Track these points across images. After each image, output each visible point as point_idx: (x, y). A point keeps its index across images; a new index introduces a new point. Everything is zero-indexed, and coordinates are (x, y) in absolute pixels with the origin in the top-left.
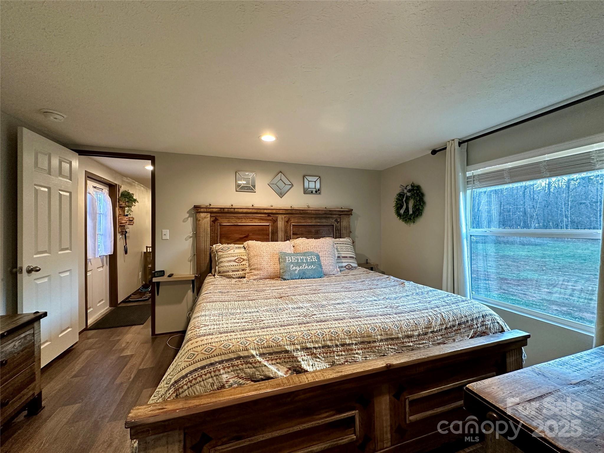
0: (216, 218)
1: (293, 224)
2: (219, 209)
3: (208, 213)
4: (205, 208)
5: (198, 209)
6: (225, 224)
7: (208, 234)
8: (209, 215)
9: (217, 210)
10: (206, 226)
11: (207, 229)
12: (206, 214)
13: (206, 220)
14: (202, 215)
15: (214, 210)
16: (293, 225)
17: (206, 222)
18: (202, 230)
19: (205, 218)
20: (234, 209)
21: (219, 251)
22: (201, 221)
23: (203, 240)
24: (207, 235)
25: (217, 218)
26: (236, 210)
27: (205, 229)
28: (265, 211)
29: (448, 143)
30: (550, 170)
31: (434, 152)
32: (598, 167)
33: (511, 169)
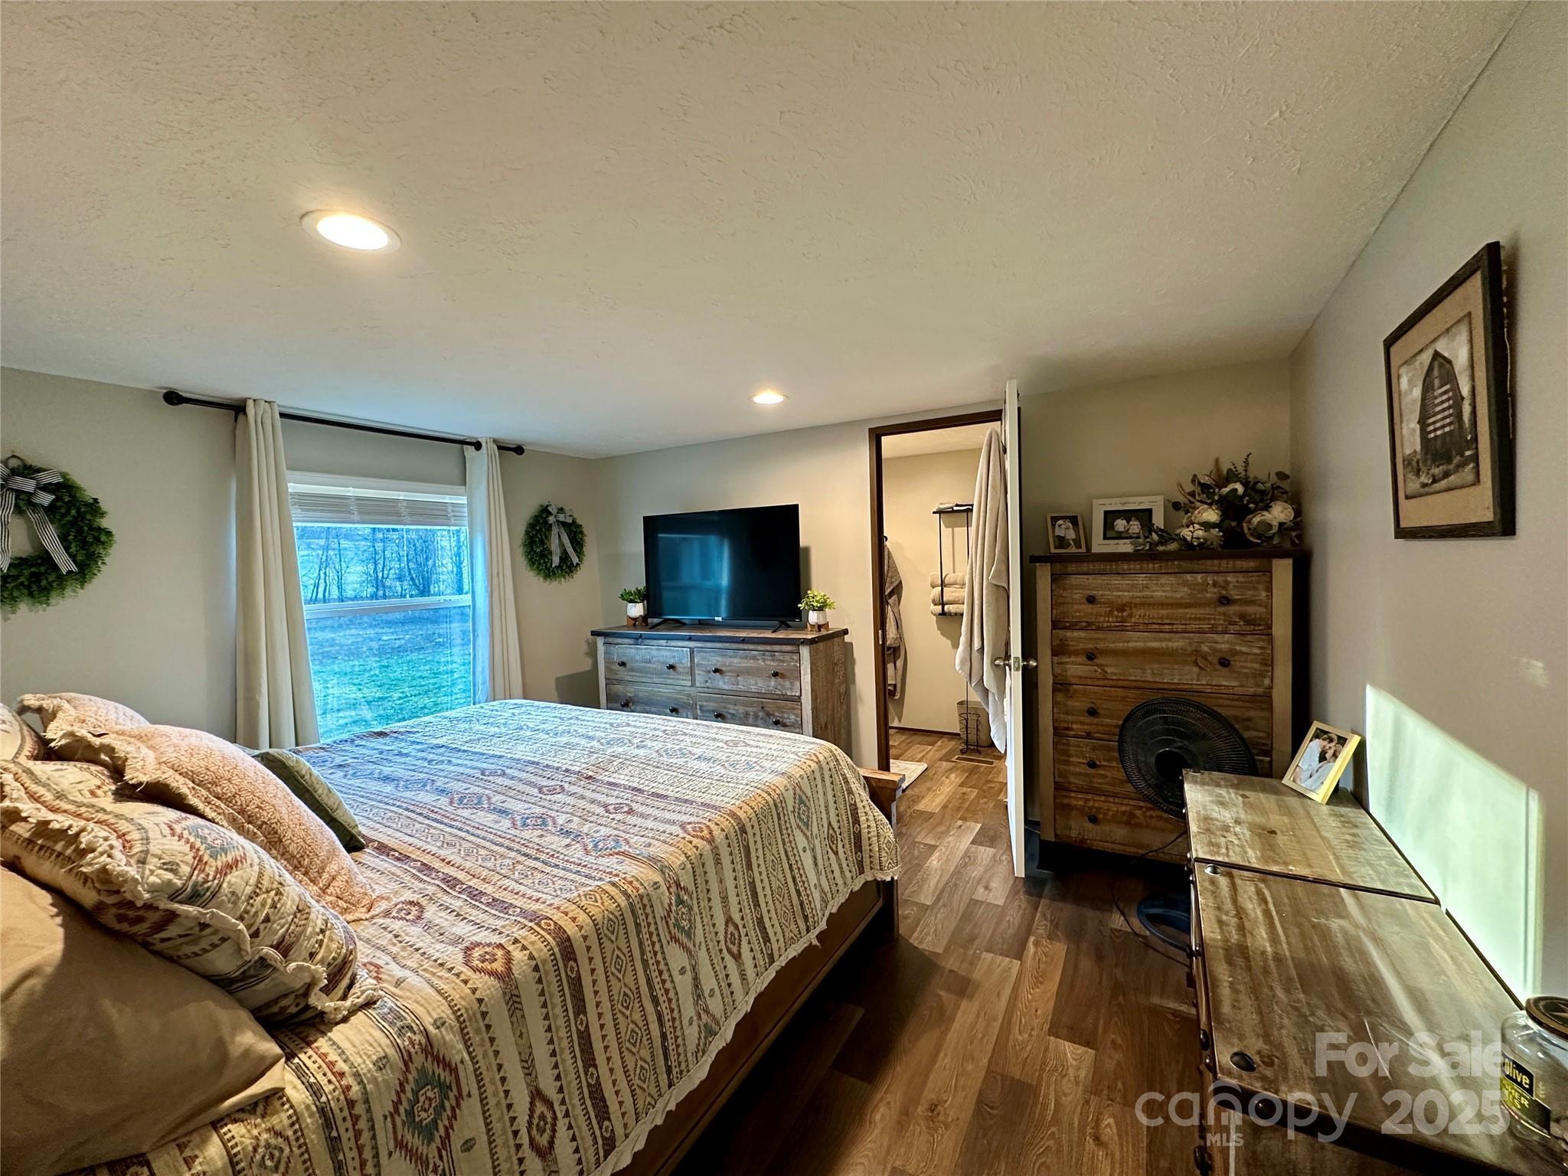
21: (222, 872)
29: (250, 403)
30: (411, 514)
31: (173, 398)
32: (453, 522)
33: (358, 499)
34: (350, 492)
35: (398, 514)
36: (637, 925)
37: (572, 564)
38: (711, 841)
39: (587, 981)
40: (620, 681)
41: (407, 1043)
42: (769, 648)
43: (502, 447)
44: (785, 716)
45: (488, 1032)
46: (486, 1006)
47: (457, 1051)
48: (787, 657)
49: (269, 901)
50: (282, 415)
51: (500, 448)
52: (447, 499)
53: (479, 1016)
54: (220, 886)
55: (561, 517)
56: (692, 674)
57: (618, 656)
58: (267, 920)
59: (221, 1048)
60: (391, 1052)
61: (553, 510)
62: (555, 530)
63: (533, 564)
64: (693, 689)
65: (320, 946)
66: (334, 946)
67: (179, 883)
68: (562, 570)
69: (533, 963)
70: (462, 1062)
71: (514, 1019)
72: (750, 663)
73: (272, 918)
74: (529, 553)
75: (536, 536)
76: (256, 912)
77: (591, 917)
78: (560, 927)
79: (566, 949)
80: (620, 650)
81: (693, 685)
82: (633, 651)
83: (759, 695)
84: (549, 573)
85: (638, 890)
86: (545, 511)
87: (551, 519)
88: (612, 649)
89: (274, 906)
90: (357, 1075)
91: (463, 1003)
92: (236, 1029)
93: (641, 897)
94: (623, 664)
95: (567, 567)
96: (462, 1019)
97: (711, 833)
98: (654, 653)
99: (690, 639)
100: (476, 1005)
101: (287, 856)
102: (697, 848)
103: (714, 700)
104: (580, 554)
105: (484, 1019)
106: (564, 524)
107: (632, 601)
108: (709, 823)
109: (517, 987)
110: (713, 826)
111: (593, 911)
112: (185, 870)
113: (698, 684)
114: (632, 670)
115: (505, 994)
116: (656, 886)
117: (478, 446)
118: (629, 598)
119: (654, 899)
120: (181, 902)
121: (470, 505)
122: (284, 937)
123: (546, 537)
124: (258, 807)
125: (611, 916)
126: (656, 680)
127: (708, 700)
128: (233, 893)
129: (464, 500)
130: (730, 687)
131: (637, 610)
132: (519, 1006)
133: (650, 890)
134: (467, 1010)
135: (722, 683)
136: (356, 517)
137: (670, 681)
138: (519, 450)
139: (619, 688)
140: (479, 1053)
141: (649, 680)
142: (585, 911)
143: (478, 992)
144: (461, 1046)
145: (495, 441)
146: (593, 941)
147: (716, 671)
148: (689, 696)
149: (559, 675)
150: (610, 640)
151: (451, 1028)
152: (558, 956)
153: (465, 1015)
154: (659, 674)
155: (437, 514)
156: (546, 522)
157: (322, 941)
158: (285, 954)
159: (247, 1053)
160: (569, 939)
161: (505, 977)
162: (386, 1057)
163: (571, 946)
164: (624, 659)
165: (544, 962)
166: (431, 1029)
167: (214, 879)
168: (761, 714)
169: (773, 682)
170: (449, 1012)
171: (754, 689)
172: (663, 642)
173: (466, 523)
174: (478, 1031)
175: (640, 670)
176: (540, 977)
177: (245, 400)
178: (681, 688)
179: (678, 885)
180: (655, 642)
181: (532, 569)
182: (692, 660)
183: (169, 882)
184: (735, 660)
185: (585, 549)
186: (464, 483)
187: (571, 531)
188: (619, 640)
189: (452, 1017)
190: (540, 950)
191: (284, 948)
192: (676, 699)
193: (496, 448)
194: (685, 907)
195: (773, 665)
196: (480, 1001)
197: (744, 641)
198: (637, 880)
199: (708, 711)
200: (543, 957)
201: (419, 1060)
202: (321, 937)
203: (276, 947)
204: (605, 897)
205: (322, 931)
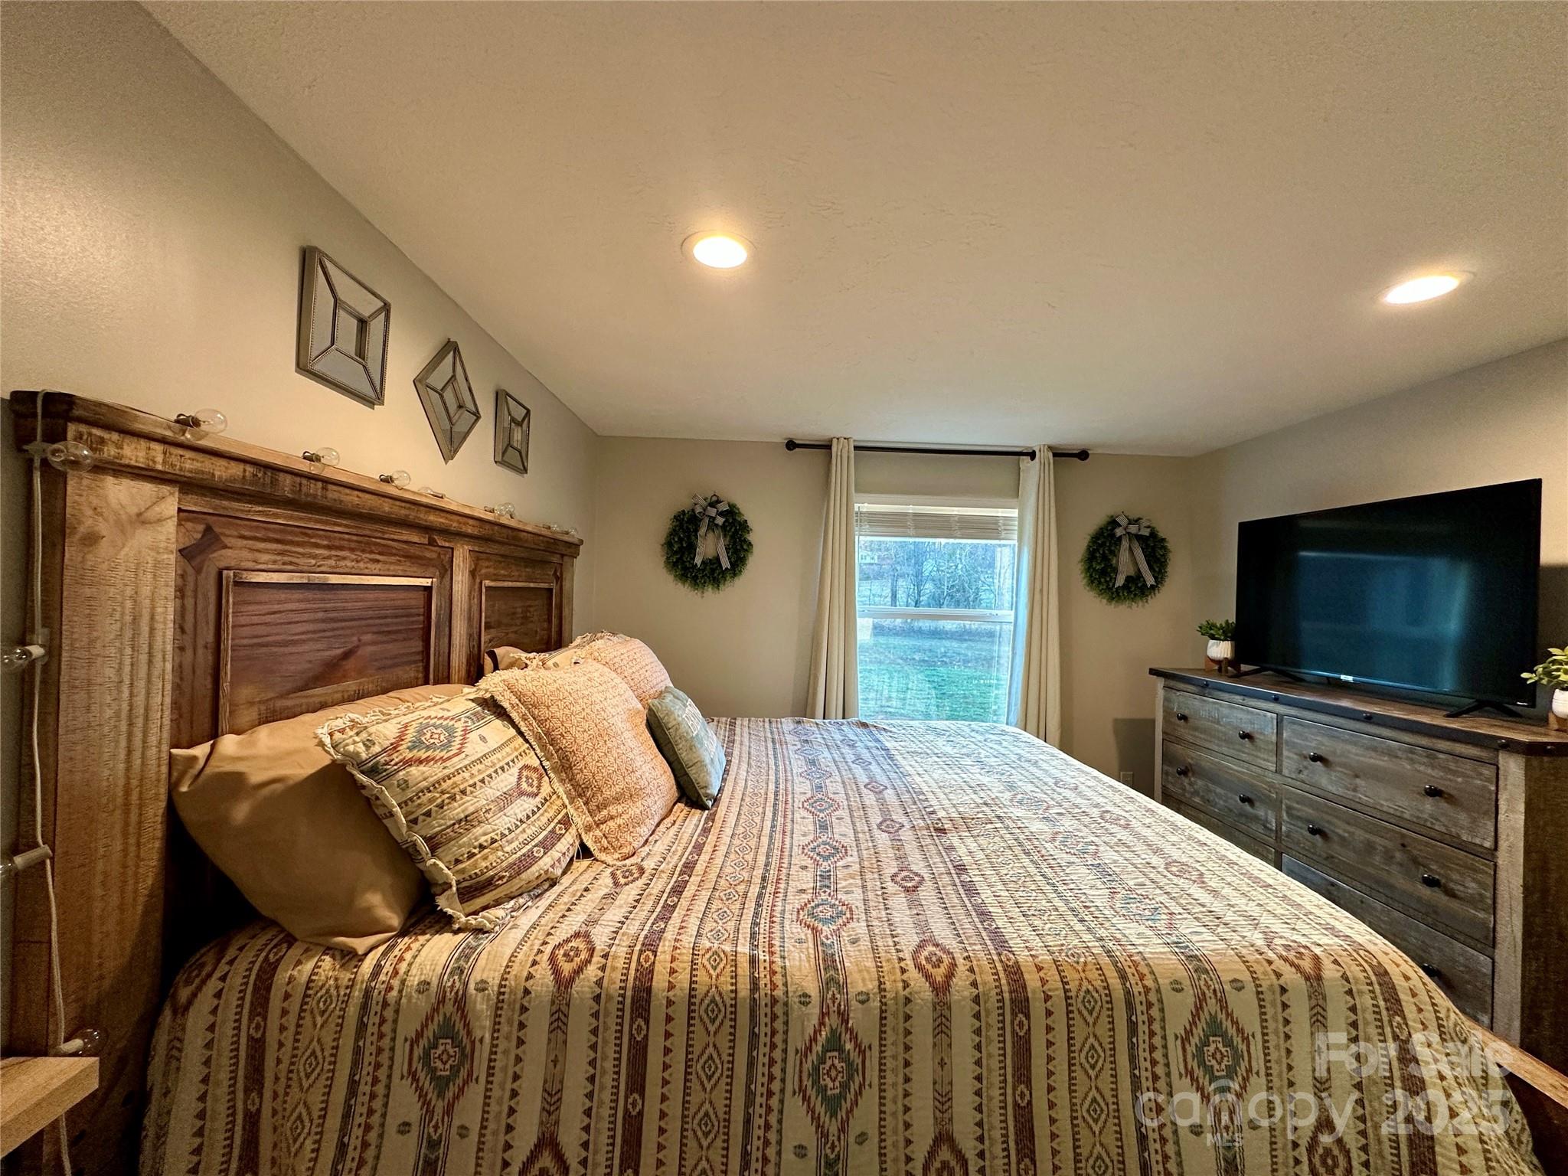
0: (208, 529)
1: (487, 583)
2: (250, 469)
3: (165, 489)
4: (163, 441)
5: (102, 441)
6: (262, 578)
7: (159, 657)
8: (170, 503)
9: (236, 470)
10: (146, 591)
11: (152, 618)
12: (148, 489)
13: (143, 537)
14: (120, 493)
15: (222, 470)
16: (488, 588)
17: (149, 558)
18: (109, 628)
19: (141, 520)
20: (326, 482)
21: (408, 763)
22: (104, 548)
23: (118, 714)
24: (150, 662)
25: (217, 530)
26: (333, 493)
27: (135, 620)
28: (432, 518)
29: (835, 441)
30: (961, 528)
31: (791, 445)
32: (1003, 536)
33: (915, 515)
34: (911, 509)
35: (950, 528)
36: (754, 1037)
37: (1145, 585)
38: (941, 989)
39: (655, 1058)
40: (1179, 740)
41: (449, 984)
42: (1424, 741)
43: (1059, 454)
44: (1455, 876)
45: (520, 1030)
46: (529, 1002)
47: (483, 1027)
48: (1467, 767)
49: (439, 801)
50: (856, 448)
51: (1055, 455)
52: (1000, 513)
53: (518, 1006)
54: (397, 771)
55: (1133, 529)
56: (1278, 753)
57: (1179, 707)
58: (428, 814)
59: (351, 895)
60: (435, 982)
61: (1123, 521)
62: (1125, 544)
63: (1092, 582)
64: (1278, 777)
65: (469, 858)
66: (484, 864)
67: (364, 756)
68: (1130, 592)
69: (598, 991)
70: (481, 1040)
71: (552, 1036)
72: (1382, 762)
73: (433, 814)
74: (1089, 568)
75: (1097, 550)
76: (420, 804)
77: (692, 982)
78: (652, 972)
79: (641, 998)
80: (1181, 699)
81: (1278, 771)
82: (1196, 703)
83: (1399, 820)
84: (1114, 594)
85: (774, 986)
86: (1113, 523)
87: (1119, 532)
88: (1175, 696)
89: (441, 806)
90: (403, 982)
91: (513, 983)
92: (372, 887)
93: (774, 1001)
94: (1184, 718)
95: (1136, 589)
96: (501, 997)
97: (950, 975)
98: (1225, 711)
99: (1276, 700)
100: (520, 994)
101: (573, 782)
102: (906, 985)
103: (1311, 804)
104: (1160, 574)
105: (521, 1014)
106: (1139, 538)
107: (1213, 637)
108: (960, 961)
109: (568, 1005)
110: (962, 967)
111: (702, 977)
112: (377, 749)
113: (1286, 772)
114: (1196, 729)
115: (553, 1003)
116: (805, 999)
117: (1032, 455)
118: (1211, 632)
119: (794, 1015)
120: (363, 772)
121: (1021, 518)
122: (437, 834)
123: (1112, 553)
124: (561, 735)
125: (717, 998)
126: (1225, 750)
127: (1301, 801)
128: (406, 781)
129: (1014, 513)
130: (1341, 791)
131: (1221, 650)
132: (563, 1027)
133: (794, 1000)
134: (511, 992)
135: (1326, 780)
136: (912, 532)
137: (1244, 756)
138: (1083, 455)
139: (1178, 749)
140: (502, 1045)
141: (1216, 748)
142: (692, 969)
143: (531, 982)
144: (488, 1023)
145: (1050, 448)
146: (680, 1013)
147: (1316, 758)
148: (1271, 785)
149: (1120, 716)
150: (1172, 683)
151: (489, 1000)
152: (628, 1001)
153: (506, 996)
154: (1228, 741)
155: (989, 529)
156: (1112, 535)
157: (474, 855)
158: (434, 849)
159: (369, 910)
160: (649, 990)
161: (563, 984)
162: (429, 984)
163: (648, 1001)
164: (1186, 712)
165: (609, 998)
166: (472, 986)
167: (396, 764)
168: (1398, 855)
169: (1429, 805)
170: (497, 982)
171: (1386, 805)
172: (1238, 698)
173: (1016, 537)
174: (510, 1022)
175: (1204, 731)
176: (598, 1012)
177: (831, 440)
178: (1259, 771)
179: (844, 1017)
180: (1226, 696)
181: (1092, 589)
182: (1279, 733)
183: (358, 754)
184: (1353, 749)
185: (1169, 569)
186: (1017, 496)
187: (1148, 546)
188: (1181, 686)
189: (496, 989)
190: (614, 980)
191: (435, 844)
192: (1253, 785)
193: (1051, 455)
194: (841, 1060)
195: (1434, 776)
196: (527, 992)
197: (1369, 719)
198: (785, 975)
199: (1299, 818)
200: (612, 992)
201: (449, 1008)
202: (476, 851)
203: (427, 840)
204: (728, 969)
205: (482, 847)
